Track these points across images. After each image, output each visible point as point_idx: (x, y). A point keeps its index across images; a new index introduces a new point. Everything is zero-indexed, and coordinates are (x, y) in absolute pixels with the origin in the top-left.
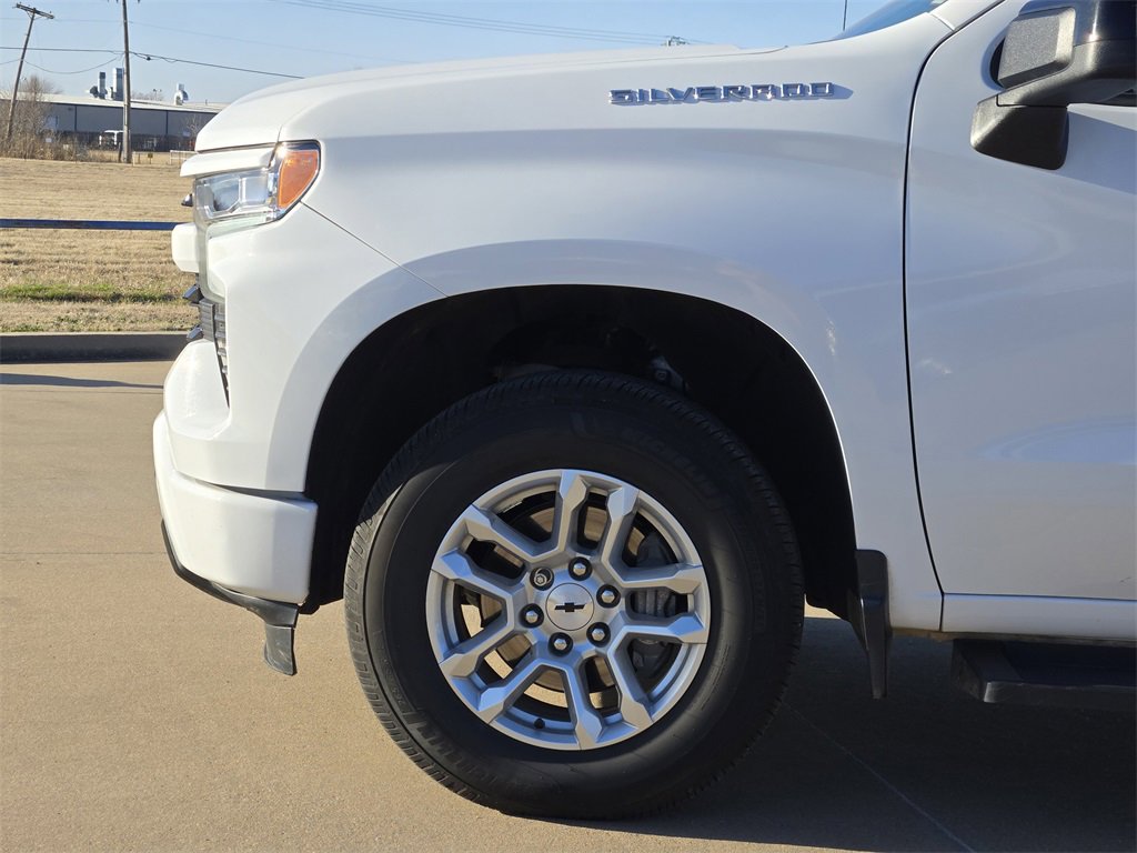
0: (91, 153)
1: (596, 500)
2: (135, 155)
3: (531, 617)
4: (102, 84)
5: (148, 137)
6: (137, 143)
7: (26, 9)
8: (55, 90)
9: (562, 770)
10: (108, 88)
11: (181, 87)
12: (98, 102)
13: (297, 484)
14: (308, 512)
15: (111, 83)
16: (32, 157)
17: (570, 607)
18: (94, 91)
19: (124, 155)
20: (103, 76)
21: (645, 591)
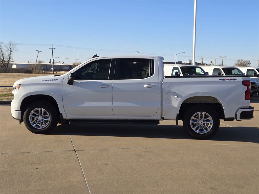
0: (48, 72)
1: (41, 110)
2: (54, 72)
3: (37, 119)
4: (51, 61)
5: (58, 69)
6: (55, 70)
7: (38, 51)
8: (44, 62)
9: (39, 130)
10: (51, 62)
11: (63, 61)
12: (50, 64)
13: (19, 110)
14: (21, 112)
15: (52, 61)
16: (39, 73)
17: (40, 118)
18: (49, 62)
19: (53, 72)
20: (51, 60)
21: (46, 116)
